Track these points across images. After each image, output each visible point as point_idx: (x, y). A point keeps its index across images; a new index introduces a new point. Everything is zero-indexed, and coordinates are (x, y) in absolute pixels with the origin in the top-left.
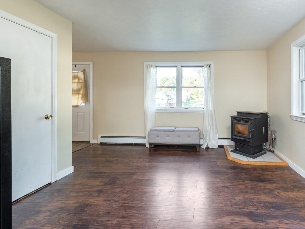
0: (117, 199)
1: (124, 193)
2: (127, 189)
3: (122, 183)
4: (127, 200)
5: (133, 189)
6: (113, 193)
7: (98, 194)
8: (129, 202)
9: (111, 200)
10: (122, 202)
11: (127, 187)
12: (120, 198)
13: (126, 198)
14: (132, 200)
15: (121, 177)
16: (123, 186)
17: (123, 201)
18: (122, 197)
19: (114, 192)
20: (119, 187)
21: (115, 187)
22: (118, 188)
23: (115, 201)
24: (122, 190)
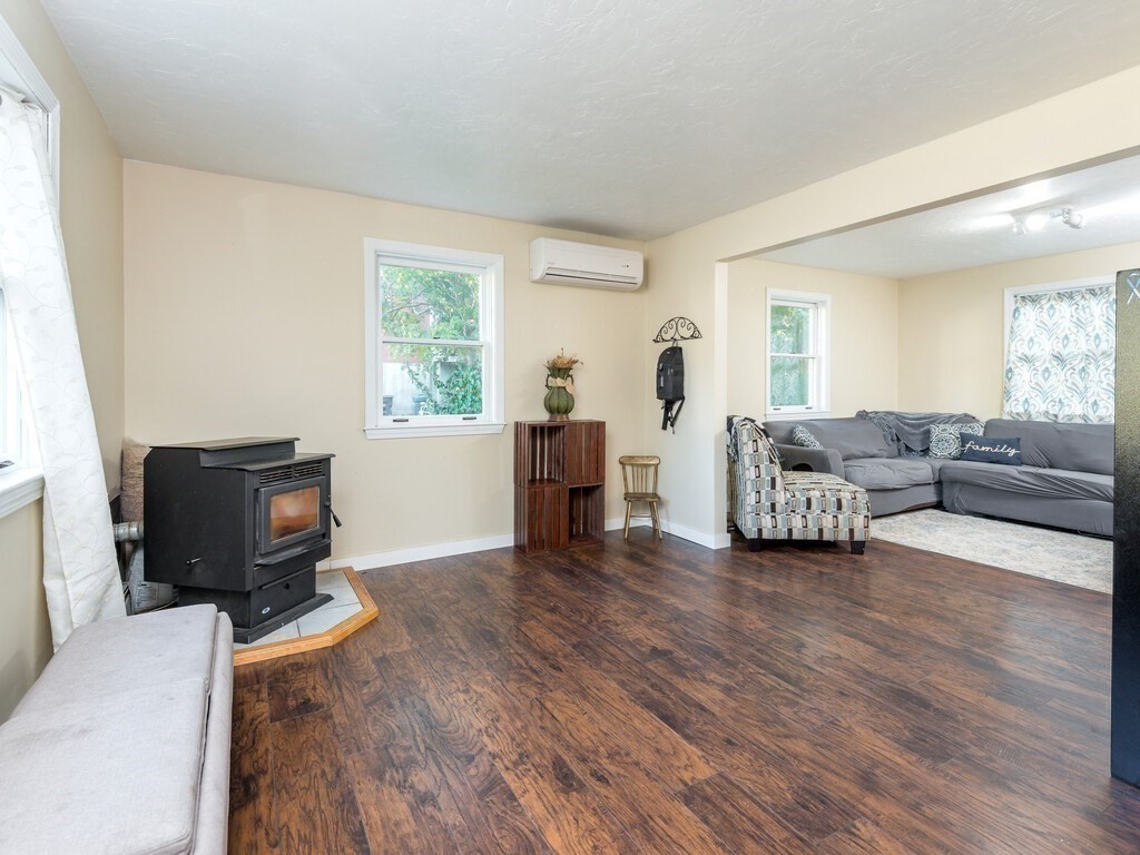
0: (813, 717)
1: (784, 725)
2: (767, 729)
3: (774, 772)
4: (786, 698)
5: (751, 721)
6: (820, 746)
7: (877, 772)
8: (783, 691)
9: (831, 722)
10: (801, 701)
11: (763, 740)
12: (802, 715)
13: (785, 705)
14: (771, 690)
15: (763, 816)
16: (775, 752)
17: (797, 703)
18: (795, 713)
19: (815, 745)
20: (791, 760)
21: (805, 769)
22: (796, 757)
23: (820, 712)
24: (786, 737)
